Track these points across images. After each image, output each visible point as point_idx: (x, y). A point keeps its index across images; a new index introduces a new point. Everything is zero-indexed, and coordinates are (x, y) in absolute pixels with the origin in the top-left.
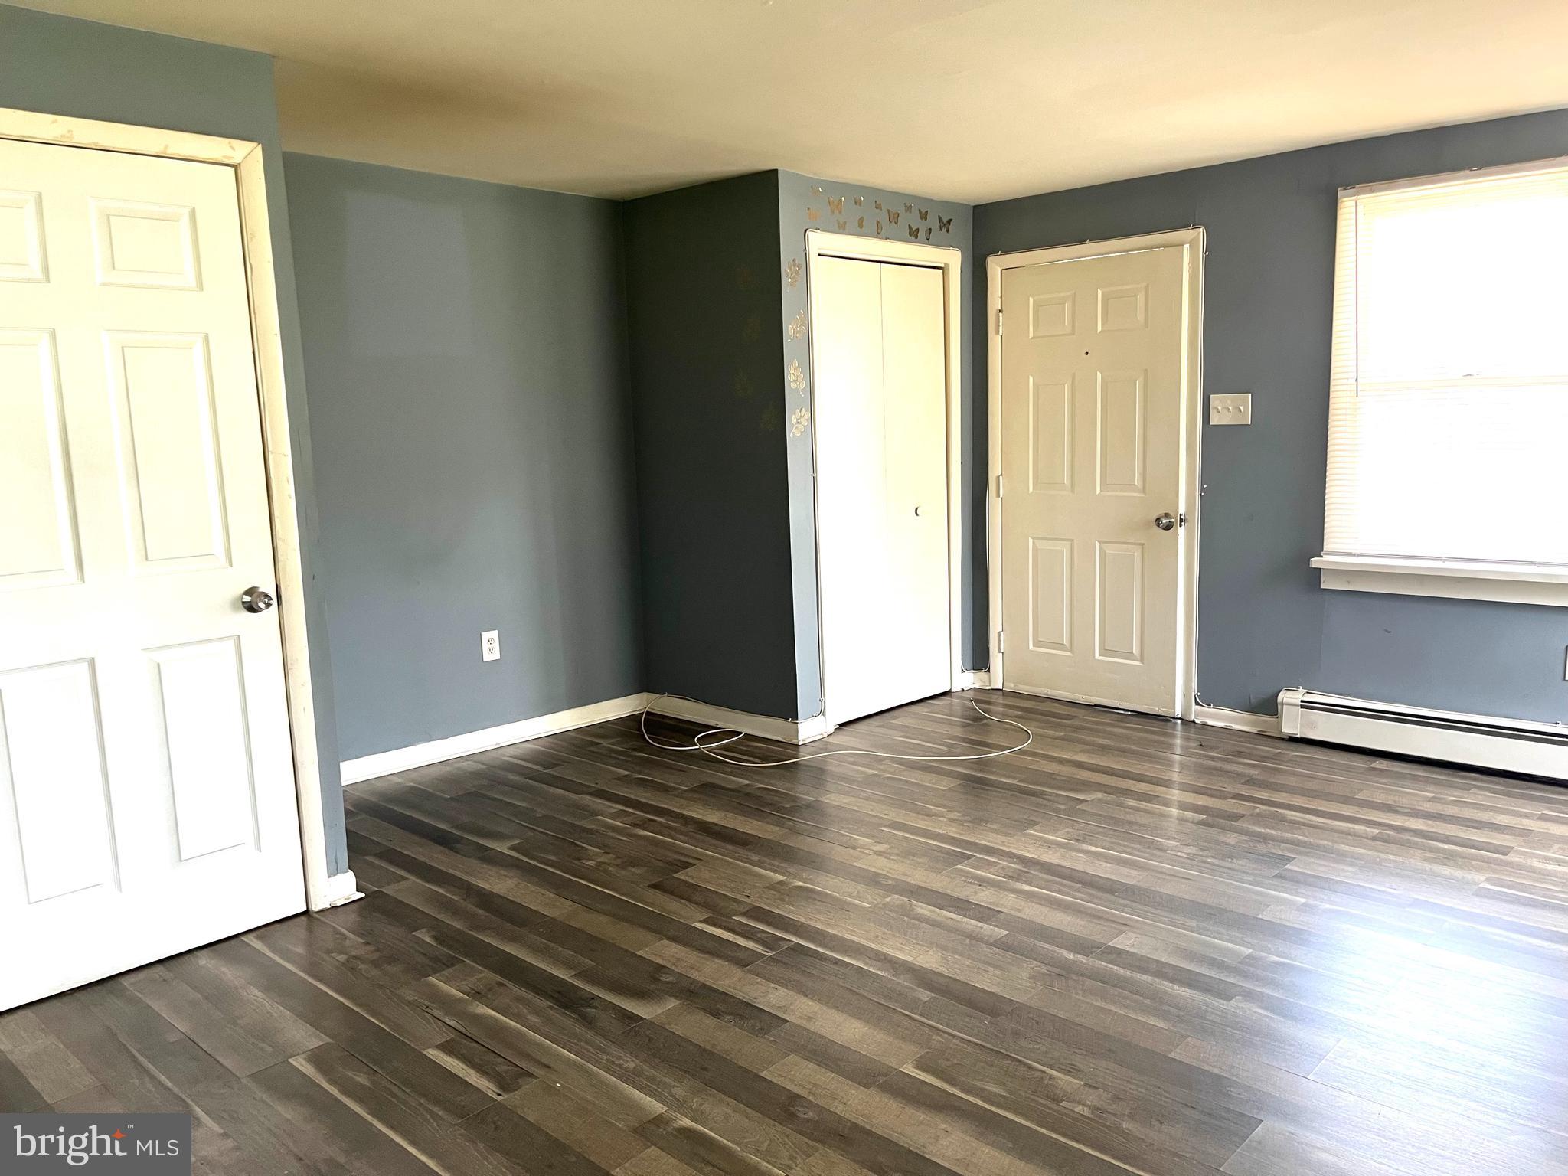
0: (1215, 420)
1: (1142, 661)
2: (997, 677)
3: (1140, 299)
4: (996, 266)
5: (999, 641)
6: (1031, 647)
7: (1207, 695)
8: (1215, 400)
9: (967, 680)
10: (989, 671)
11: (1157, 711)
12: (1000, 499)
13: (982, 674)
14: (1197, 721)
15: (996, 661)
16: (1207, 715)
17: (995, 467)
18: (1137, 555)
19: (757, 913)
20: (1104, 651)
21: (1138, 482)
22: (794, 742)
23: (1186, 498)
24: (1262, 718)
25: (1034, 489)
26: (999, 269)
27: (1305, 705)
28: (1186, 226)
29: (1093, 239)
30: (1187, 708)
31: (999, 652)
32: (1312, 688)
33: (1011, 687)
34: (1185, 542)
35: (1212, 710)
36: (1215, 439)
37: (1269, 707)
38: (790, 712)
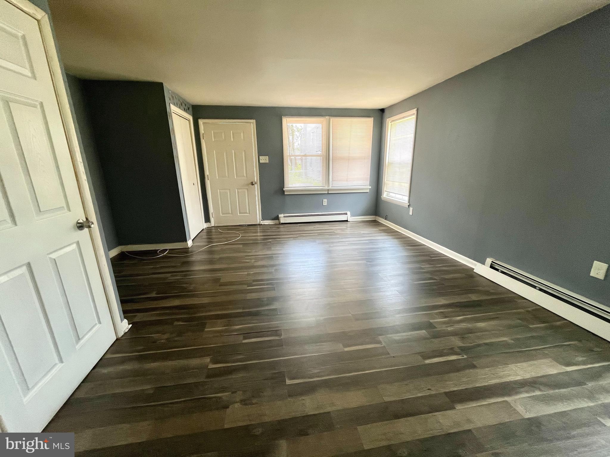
0: (261, 162)
1: (249, 214)
2: (213, 223)
3: (242, 134)
4: (201, 122)
5: (212, 215)
6: (221, 215)
7: (263, 219)
8: (261, 157)
9: (205, 226)
10: (210, 222)
11: (254, 223)
12: (209, 180)
13: (208, 223)
14: (262, 224)
15: (212, 220)
16: (264, 222)
17: (207, 172)
18: (246, 192)
19: (254, 281)
20: (240, 213)
21: (245, 175)
22: (187, 247)
23: (256, 178)
24: (275, 221)
25: (218, 177)
26: (202, 123)
27: (284, 217)
28: (251, 119)
29: (228, 119)
30: (260, 222)
31: (213, 217)
32: (284, 213)
33: (216, 225)
34: (257, 187)
35: (265, 221)
36: (261, 166)
37: (277, 218)
38: (185, 240)
